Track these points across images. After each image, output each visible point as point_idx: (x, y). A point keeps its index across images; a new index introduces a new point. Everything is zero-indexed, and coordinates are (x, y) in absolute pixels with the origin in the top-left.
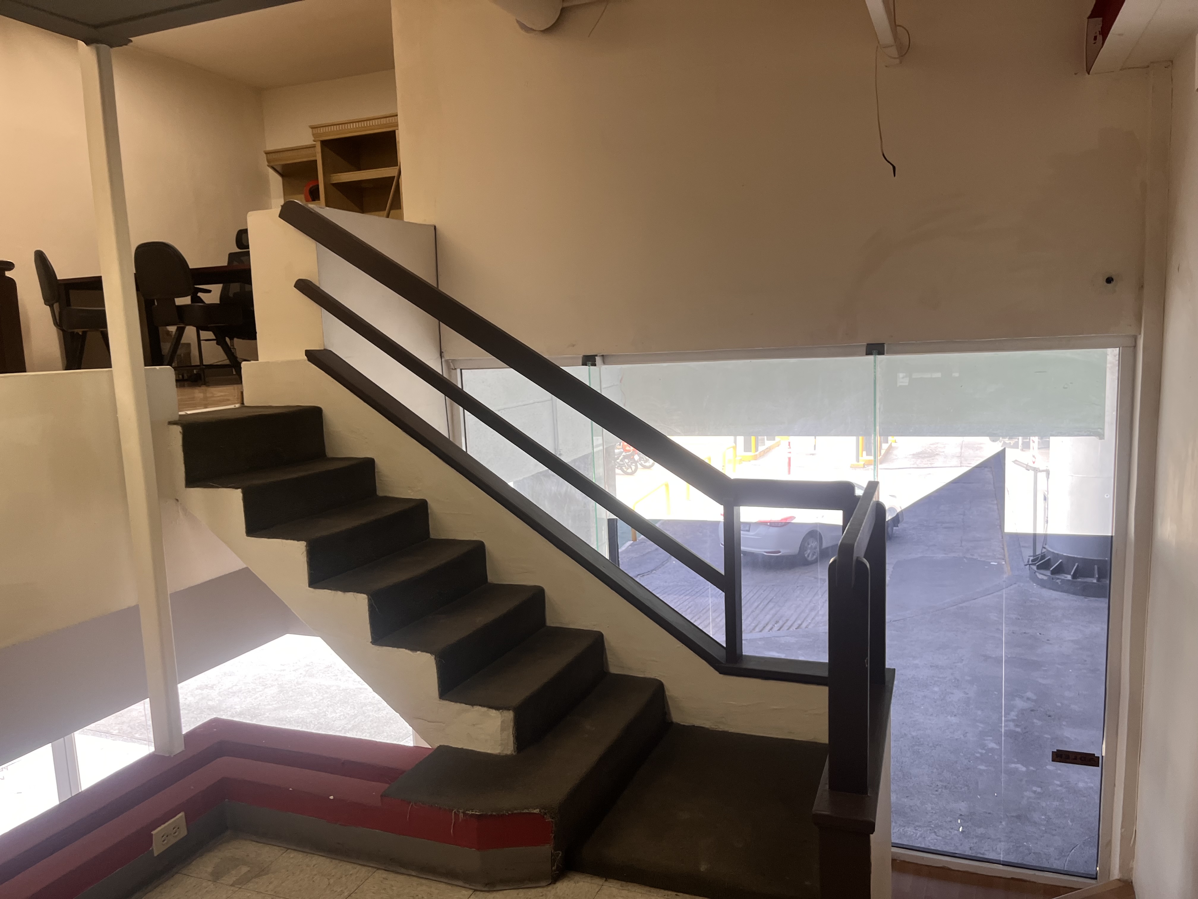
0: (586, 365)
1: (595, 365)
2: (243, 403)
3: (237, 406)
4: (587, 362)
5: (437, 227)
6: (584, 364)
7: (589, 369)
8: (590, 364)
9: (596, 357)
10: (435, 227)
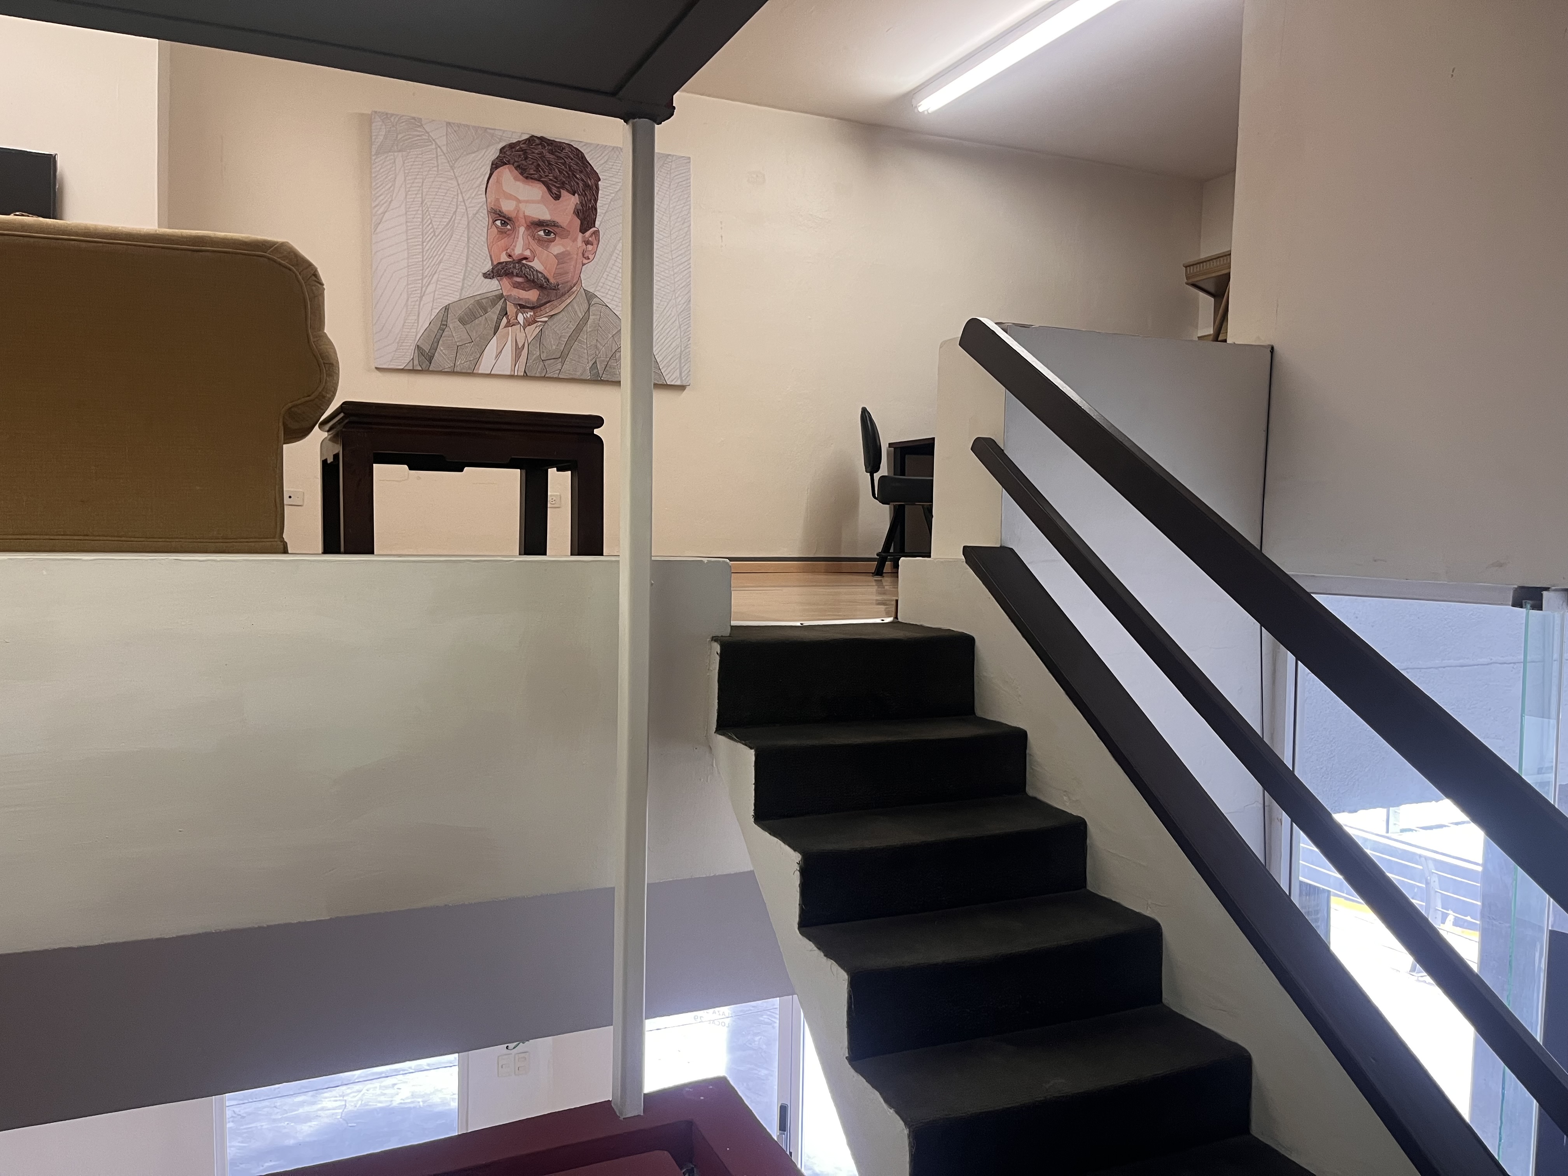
0: (1522, 607)
1: (1540, 608)
2: (896, 617)
3: (888, 620)
4: (1524, 601)
5: (1275, 348)
6: (1517, 603)
7: (1527, 614)
8: (1529, 606)
9: (1545, 593)
10: (1272, 348)
